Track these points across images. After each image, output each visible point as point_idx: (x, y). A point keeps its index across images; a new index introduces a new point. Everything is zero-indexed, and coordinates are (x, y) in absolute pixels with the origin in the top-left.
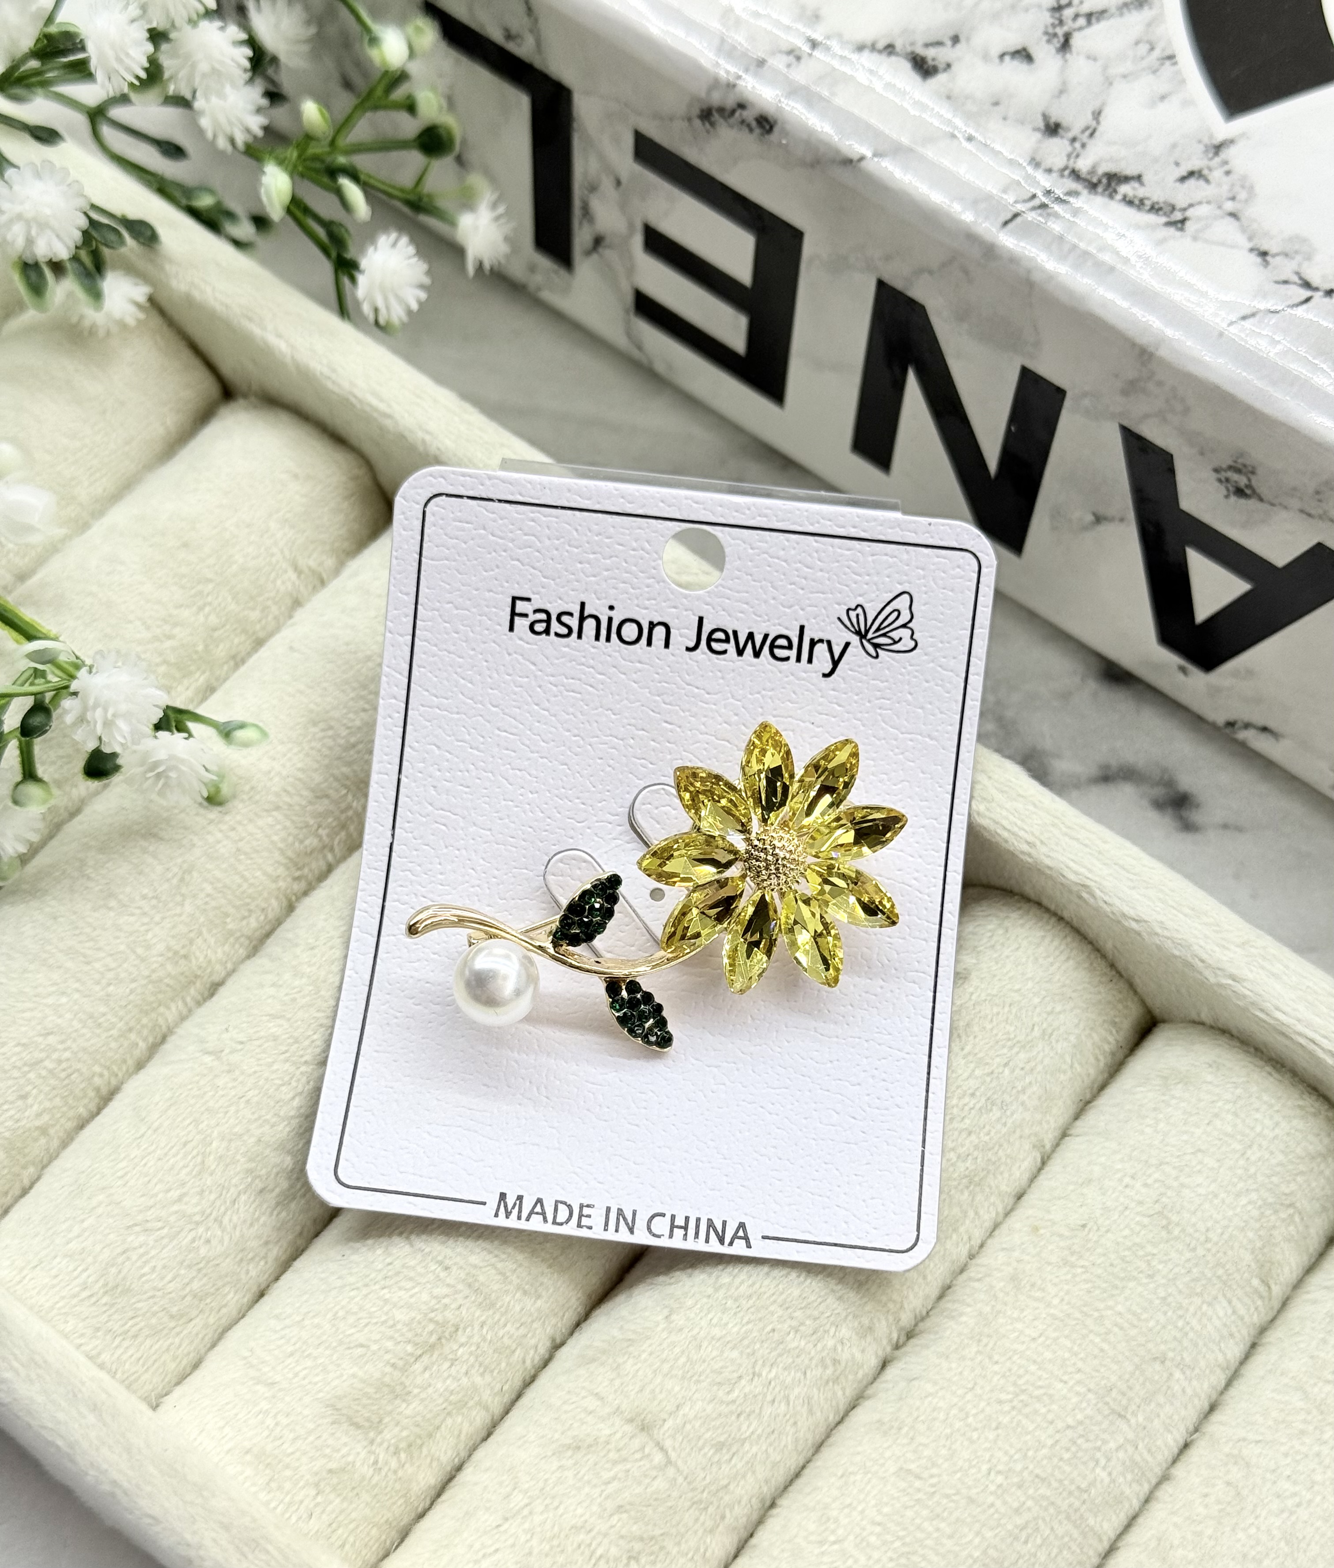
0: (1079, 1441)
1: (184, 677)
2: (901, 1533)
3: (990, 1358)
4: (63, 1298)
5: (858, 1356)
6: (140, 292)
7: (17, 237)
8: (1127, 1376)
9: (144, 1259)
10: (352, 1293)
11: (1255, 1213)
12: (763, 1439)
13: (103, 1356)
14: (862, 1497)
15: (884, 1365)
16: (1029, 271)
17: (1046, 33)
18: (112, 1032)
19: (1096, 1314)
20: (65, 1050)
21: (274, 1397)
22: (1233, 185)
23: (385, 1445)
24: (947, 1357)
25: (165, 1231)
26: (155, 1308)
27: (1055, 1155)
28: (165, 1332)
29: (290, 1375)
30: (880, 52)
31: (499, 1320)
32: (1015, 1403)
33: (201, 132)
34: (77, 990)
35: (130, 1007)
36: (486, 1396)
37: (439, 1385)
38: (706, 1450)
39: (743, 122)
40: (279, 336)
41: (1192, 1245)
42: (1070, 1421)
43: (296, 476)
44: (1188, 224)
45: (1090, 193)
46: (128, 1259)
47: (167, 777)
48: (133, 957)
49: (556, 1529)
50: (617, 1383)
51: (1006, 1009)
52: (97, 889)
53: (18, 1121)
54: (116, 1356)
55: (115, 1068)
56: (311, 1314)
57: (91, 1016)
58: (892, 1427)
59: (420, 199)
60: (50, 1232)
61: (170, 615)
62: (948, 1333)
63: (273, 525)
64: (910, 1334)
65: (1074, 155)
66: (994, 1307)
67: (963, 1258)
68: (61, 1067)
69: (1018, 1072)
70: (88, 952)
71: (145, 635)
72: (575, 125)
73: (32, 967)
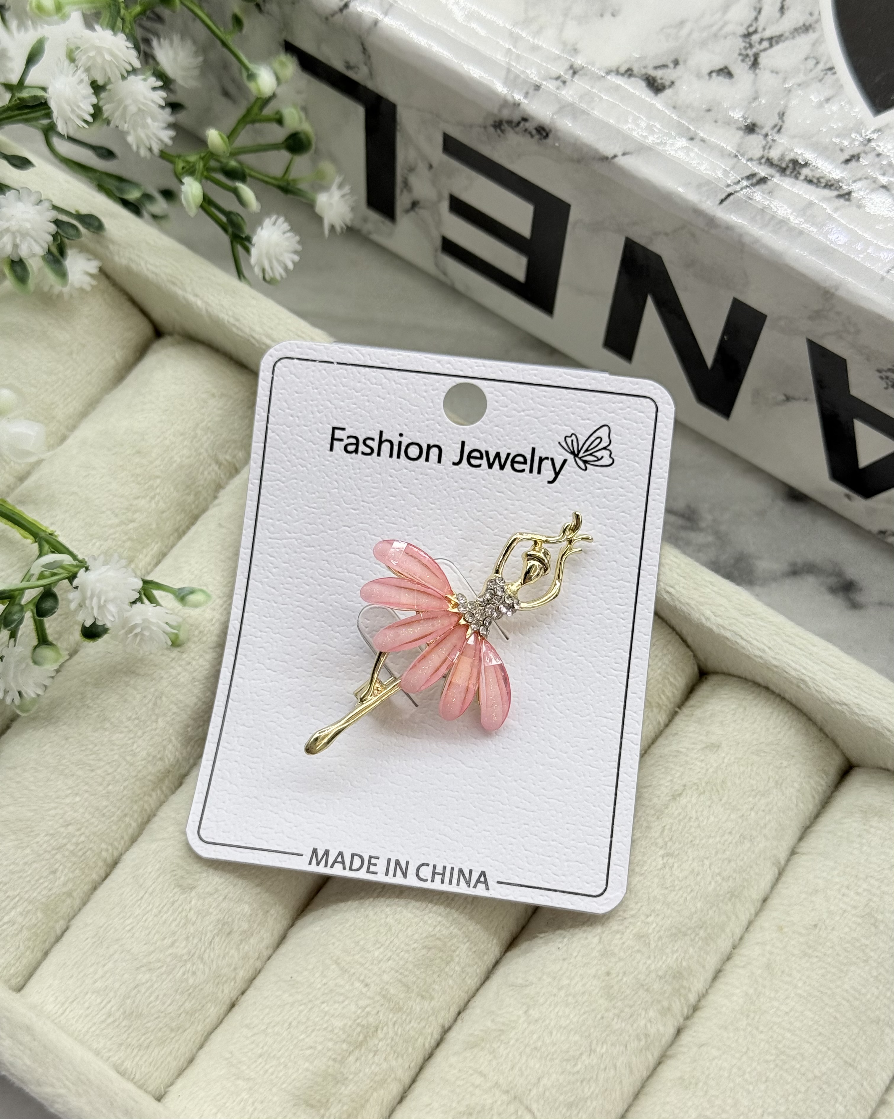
0: (824, 1087)
1: (144, 547)
3: (757, 1029)
4: (95, 1024)
5: (661, 1029)
6: (92, 267)
7: (6, 245)
8: (854, 1037)
9: (149, 991)
10: (301, 1008)
12: (599, 1096)
13: (125, 1064)
15: (679, 1032)
16: (741, 235)
17: (740, 54)
18: (112, 819)
19: (829, 992)
20: (81, 835)
21: (251, 1089)
22: (882, 165)
24: (726, 1028)
25: (164, 968)
26: (160, 1025)
27: (789, 868)
28: (168, 1041)
29: (261, 1072)
30: (623, 75)
31: (406, 1019)
32: (777, 1062)
33: (128, 146)
34: (86, 791)
35: (124, 799)
36: (400, 1073)
37: (367, 1070)
38: (561, 1109)
39: (526, 130)
40: (196, 295)
42: (817, 1072)
43: (213, 395)
44: (853, 196)
45: (781, 175)
46: (139, 992)
47: (143, 635)
48: (124, 763)
50: (494, 1063)
51: (749, 769)
52: (95, 715)
53: (50, 890)
54: (135, 1062)
55: (116, 844)
56: (272, 1024)
57: (97, 809)
58: (690, 1083)
59: (288, 184)
60: (81, 975)
61: (131, 505)
62: (724, 1009)
63: (199, 432)
64: (695, 1008)
65: (767, 147)
66: (756, 989)
67: (729, 949)
68: (79, 848)
69: (761, 813)
70: (92, 762)
71: (116, 521)
72: (398, 127)
73: (53, 777)
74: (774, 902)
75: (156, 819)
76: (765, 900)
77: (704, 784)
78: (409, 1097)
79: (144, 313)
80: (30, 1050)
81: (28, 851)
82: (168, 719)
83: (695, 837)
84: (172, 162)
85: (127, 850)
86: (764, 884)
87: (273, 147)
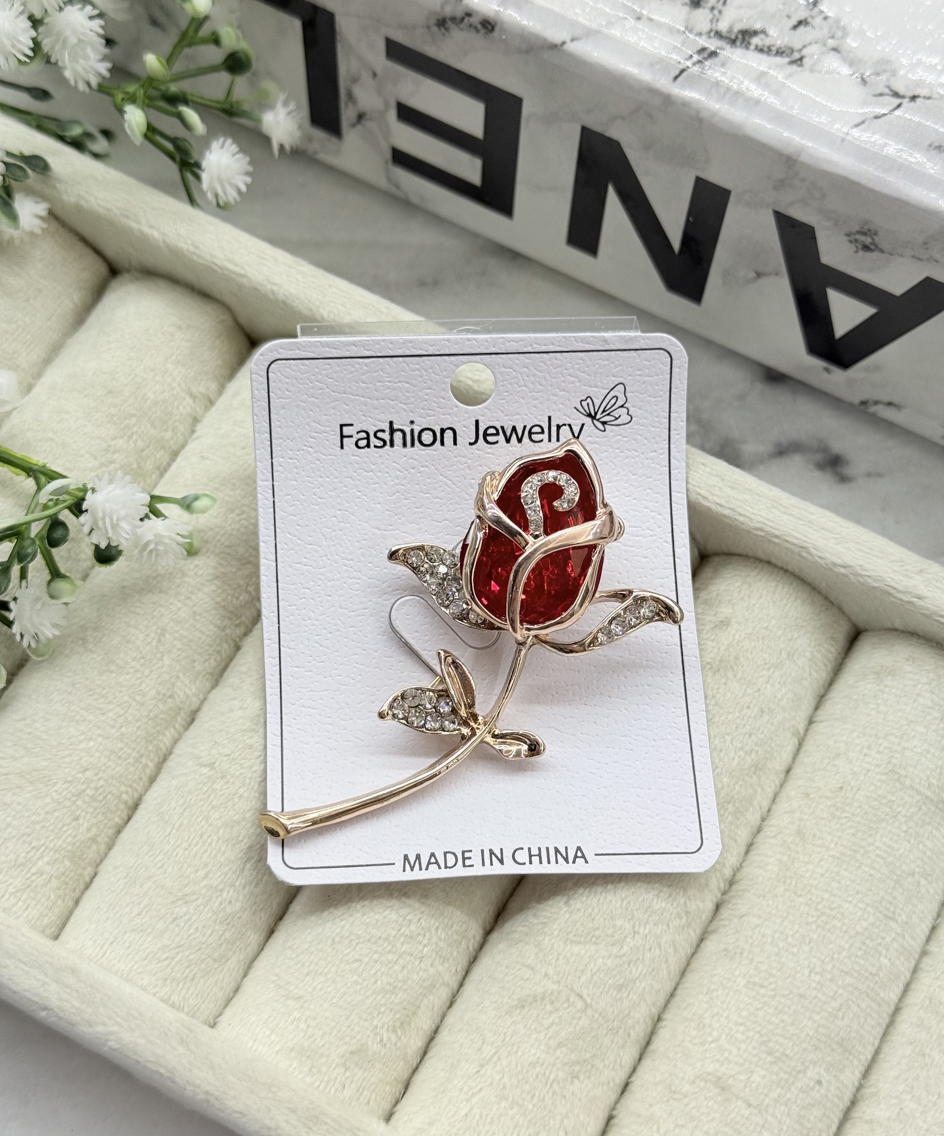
0: (868, 942)
2: (758, 1029)
3: (795, 893)
4: (136, 962)
5: (701, 906)
6: (41, 209)
8: (890, 891)
9: (188, 924)
12: (648, 976)
13: (173, 998)
14: (725, 1006)
15: (718, 907)
16: (698, 111)
18: (129, 761)
19: (862, 850)
20: (99, 779)
21: (302, 1007)
22: (831, 27)
23: (386, 1027)
24: (764, 896)
25: (200, 900)
26: (203, 957)
27: (808, 737)
28: (212, 972)
29: (310, 990)
32: (819, 922)
34: (100, 735)
35: (138, 740)
36: (447, 977)
37: (415, 977)
38: (611, 992)
39: (471, 26)
40: (151, 227)
42: (858, 928)
43: (180, 328)
44: (805, 61)
45: (731, 47)
47: (157, 550)
48: (135, 704)
49: (519, 1067)
50: (541, 955)
52: (99, 658)
53: (75, 836)
54: (182, 995)
55: (135, 785)
56: (315, 942)
57: (113, 752)
58: (735, 953)
59: (232, 106)
60: (118, 915)
61: (110, 446)
62: (761, 878)
63: (170, 366)
64: (731, 883)
65: (715, 20)
66: (789, 856)
67: (758, 822)
68: (99, 792)
69: (776, 685)
70: (102, 706)
71: (95, 463)
72: (338, 37)
73: (64, 724)
74: (798, 770)
75: (173, 756)
76: (788, 771)
78: (459, 1000)
79: (97, 252)
80: (77, 991)
81: (48, 800)
82: (174, 656)
84: (111, 94)
85: (146, 791)
86: (786, 755)
87: (213, 69)
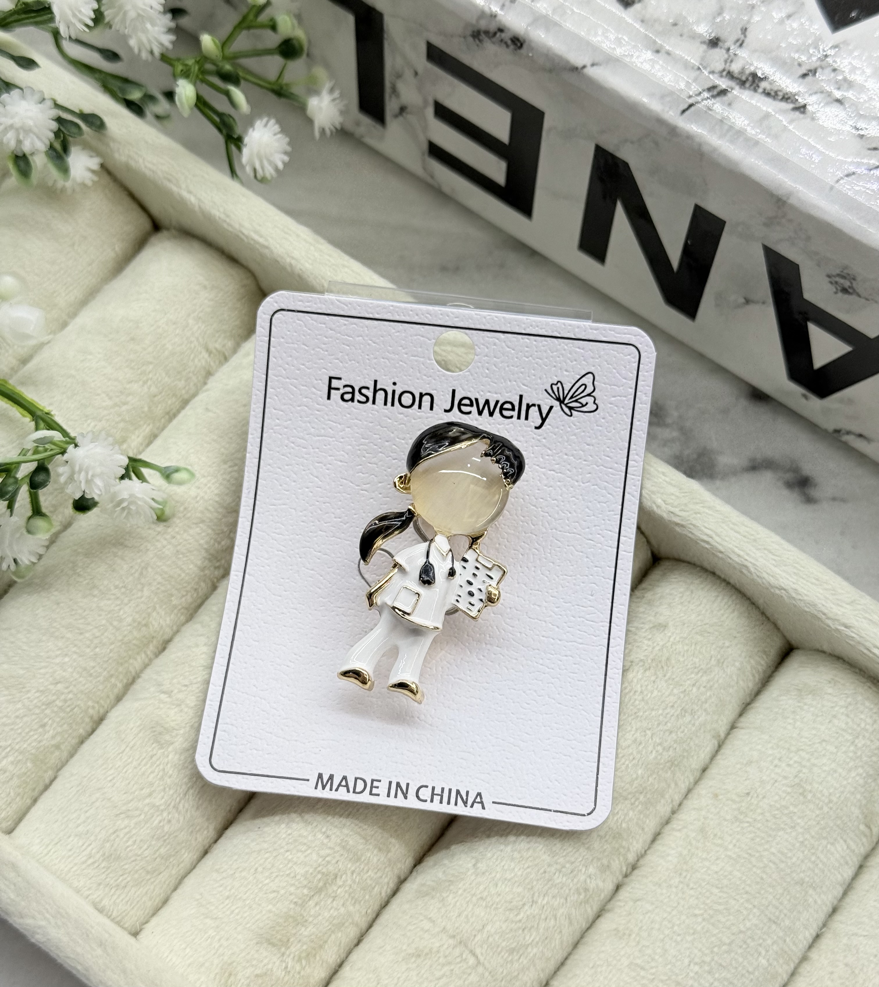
0: (749, 941)
1: (136, 429)
3: (688, 886)
4: (76, 864)
5: (601, 884)
6: (94, 163)
7: (10, 140)
8: (778, 897)
9: (128, 836)
10: (267, 855)
11: (861, 782)
12: (540, 943)
13: (103, 902)
14: (606, 982)
15: (618, 888)
16: (700, 144)
18: (99, 679)
19: (757, 855)
20: (69, 693)
21: (218, 927)
23: (292, 956)
24: (660, 885)
25: (142, 816)
26: (137, 868)
27: (727, 742)
28: (144, 882)
29: (228, 912)
31: (363, 869)
32: (705, 916)
33: (130, 49)
34: (75, 652)
35: (110, 661)
36: (357, 918)
37: (326, 914)
38: (503, 954)
39: (502, 40)
40: (190, 192)
41: (820, 806)
42: (742, 927)
43: (205, 287)
44: (808, 109)
46: (118, 836)
47: (129, 509)
48: (111, 628)
50: (443, 910)
51: (693, 647)
52: (84, 583)
53: (40, 742)
54: (112, 901)
55: (102, 702)
56: (240, 870)
57: (85, 669)
58: (624, 934)
59: (281, 88)
60: (66, 819)
61: (125, 389)
62: (660, 868)
63: (191, 322)
64: (634, 867)
65: (729, 60)
66: (689, 850)
67: (668, 814)
68: (67, 704)
69: (702, 689)
70: (81, 626)
71: (109, 403)
72: (385, 36)
73: (44, 638)
74: (713, 771)
75: (140, 680)
76: (704, 770)
77: (649, 661)
79: (143, 208)
80: (15, 885)
81: (19, 705)
82: (153, 588)
83: (639, 709)
84: (171, 65)
85: (113, 707)
86: (704, 755)
87: (268, 52)
